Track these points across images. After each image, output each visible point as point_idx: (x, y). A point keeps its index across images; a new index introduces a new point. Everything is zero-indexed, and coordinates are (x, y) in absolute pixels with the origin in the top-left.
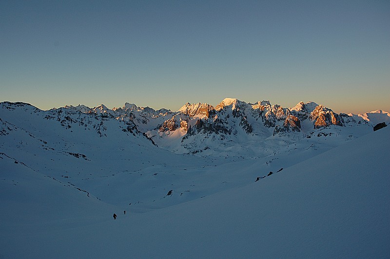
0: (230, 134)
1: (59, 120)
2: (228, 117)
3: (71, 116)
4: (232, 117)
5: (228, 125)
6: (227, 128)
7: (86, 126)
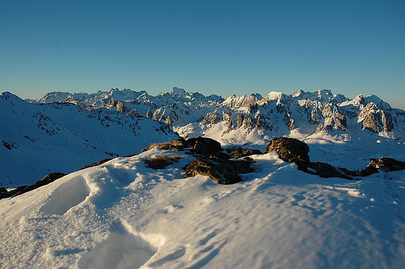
0: (271, 130)
1: (99, 120)
2: (272, 112)
3: (111, 116)
4: (275, 112)
5: (269, 121)
6: (269, 123)
7: (123, 125)
